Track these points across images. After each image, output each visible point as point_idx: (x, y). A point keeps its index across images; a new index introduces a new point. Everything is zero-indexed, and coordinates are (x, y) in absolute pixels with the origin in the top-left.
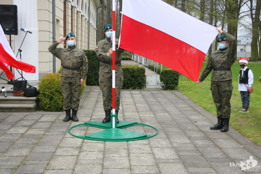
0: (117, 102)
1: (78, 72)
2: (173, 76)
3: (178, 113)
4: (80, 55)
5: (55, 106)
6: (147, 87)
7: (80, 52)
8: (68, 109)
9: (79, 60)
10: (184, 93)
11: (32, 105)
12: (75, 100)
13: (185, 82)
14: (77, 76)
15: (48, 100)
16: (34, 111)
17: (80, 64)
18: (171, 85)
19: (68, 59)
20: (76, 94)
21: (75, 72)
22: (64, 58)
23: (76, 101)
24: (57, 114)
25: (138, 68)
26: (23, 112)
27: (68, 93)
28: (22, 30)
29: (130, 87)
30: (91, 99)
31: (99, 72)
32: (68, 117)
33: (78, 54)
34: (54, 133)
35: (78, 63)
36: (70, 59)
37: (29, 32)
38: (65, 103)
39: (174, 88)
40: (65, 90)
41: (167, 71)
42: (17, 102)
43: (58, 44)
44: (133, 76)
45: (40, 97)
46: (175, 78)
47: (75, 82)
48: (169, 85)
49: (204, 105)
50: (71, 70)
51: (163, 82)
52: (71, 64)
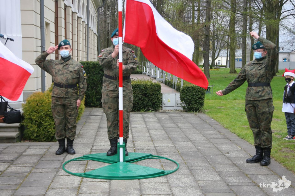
0: (126, 129)
1: (74, 91)
2: (197, 94)
3: (204, 142)
4: (76, 68)
5: (45, 134)
6: (164, 108)
7: (77, 65)
8: (61, 138)
9: (75, 75)
10: (211, 116)
11: (13, 134)
12: (70, 127)
13: (212, 101)
14: (72, 95)
15: (35, 127)
16: (17, 142)
17: (76, 80)
18: (195, 106)
19: (61, 75)
20: (71, 119)
21: (70, 90)
22: (56, 73)
23: (71, 128)
24: (48, 145)
25: (152, 84)
26: (2, 143)
27: (60, 118)
28: (2, 37)
29: (142, 109)
30: (92, 125)
31: (103, 90)
32: (62, 148)
33: (74, 68)
34: (44, 170)
35: (73, 79)
36: (63, 74)
37: (10, 40)
38: (58, 131)
39: (198, 109)
40: (57, 114)
41: (189, 87)
43: (48, 54)
44: (145, 95)
45: (26, 122)
46: (199, 96)
47: (70, 103)
48: (192, 106)
49: (237, 131)
50: (64, 89)
51: (185, 101)
52: (65, 81)
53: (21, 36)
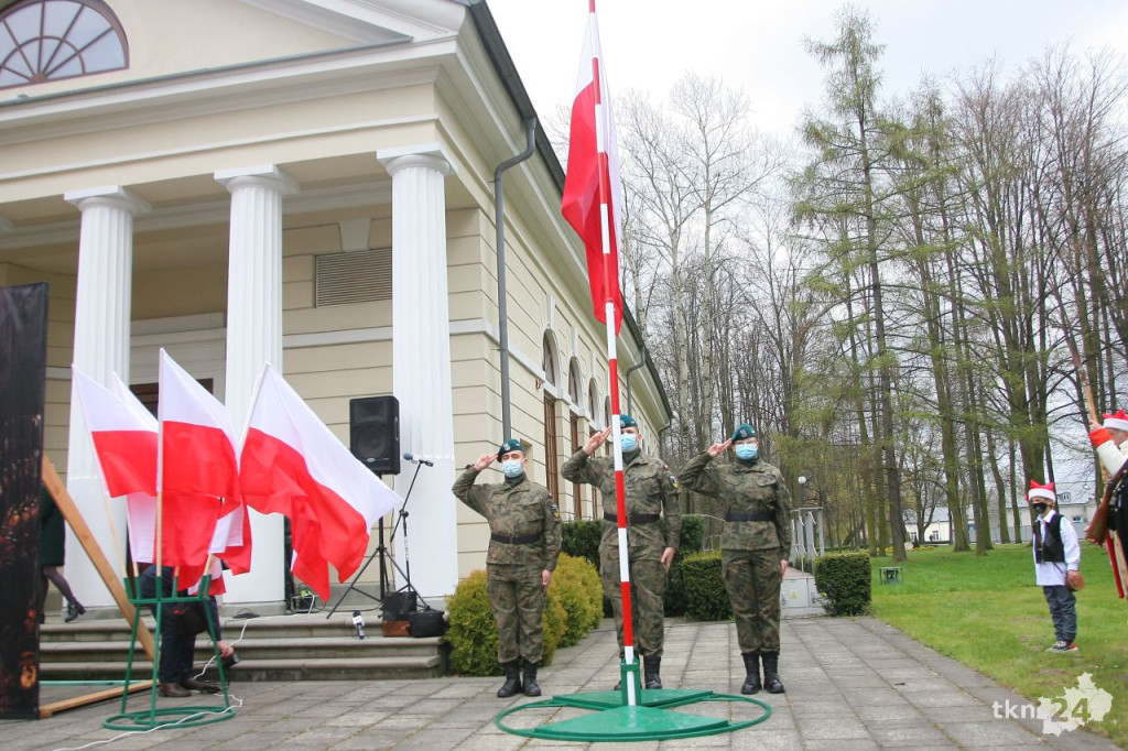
0: (655, 631)
1: (533, 551)
2: (853, 573)
3: (854, 666)
4: (536, 500)
5: (490, 661)
7: (538, 493)
8: (510, 659)
9: (534, 513)
10: (887, 620)
11: (425, 660)
12: (528, 632)
13: (899, 597)
14: (530, 560)
15: (468, 645)
16: (433, 677)
17: (537, 526)
18: (851, 601)
19: (505, 514)
20: (529, 613)
21: (524, 548)
22: (494, 512)
23: (531, 634)
26: (401, 678)
27: (506, 611)
28: (409, 458)
30: (609, 645)
32: (513, 683)
34: (453, 725)
35: (531, 522)
36: (508, 513)
37: (427, 463)
38: (502, 643)
39: (860, 607)
40: (498, 604)
41: (834, 560)
42: (389, 651)
43: (477, 473)
45: (452, 636)
46: (858, 579)
47: (527, 578)
48: (844, 602)
49: (939, 641)
50: (511, 545)
51: (827, 593)
52: (512, 527)
53: (453, 459)
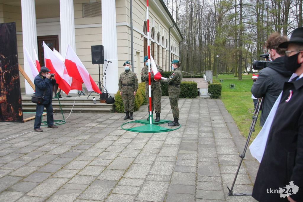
1: (132, 87)
2: (217, 88)
3: (206, 115)
4: (132, 76)
6: (200, 96)
8: (127, 111)
9: (132, 79)
11: (109, 109)
14: (131, 89)
15: (119, 106)
16: (111, 113)
18: (216, 95)
19: (125, 79)
21: (130, 87)
23: (131, 106)
24: (123, 115)
25: (192, 83)
26: (104, 113)
27: (126, 101)
28: (106, 61)
32: (127, 116)
33: (131, 75)
34: (112, 127)
35: (131, 81)
37: (110, 62)
38: (125, 108)
39: (218, 96)
40: (124, 99)
41: (213, 85)
42: (102, 107)
44: (188, 89)
45: (116, 104)
46: (218, 90)
47: (130, 93)
48: (214, 95)
49: (230, 109)
50: (126, 86)
51: (211, 93)
52: (126, 82)
53: (117, 60)
